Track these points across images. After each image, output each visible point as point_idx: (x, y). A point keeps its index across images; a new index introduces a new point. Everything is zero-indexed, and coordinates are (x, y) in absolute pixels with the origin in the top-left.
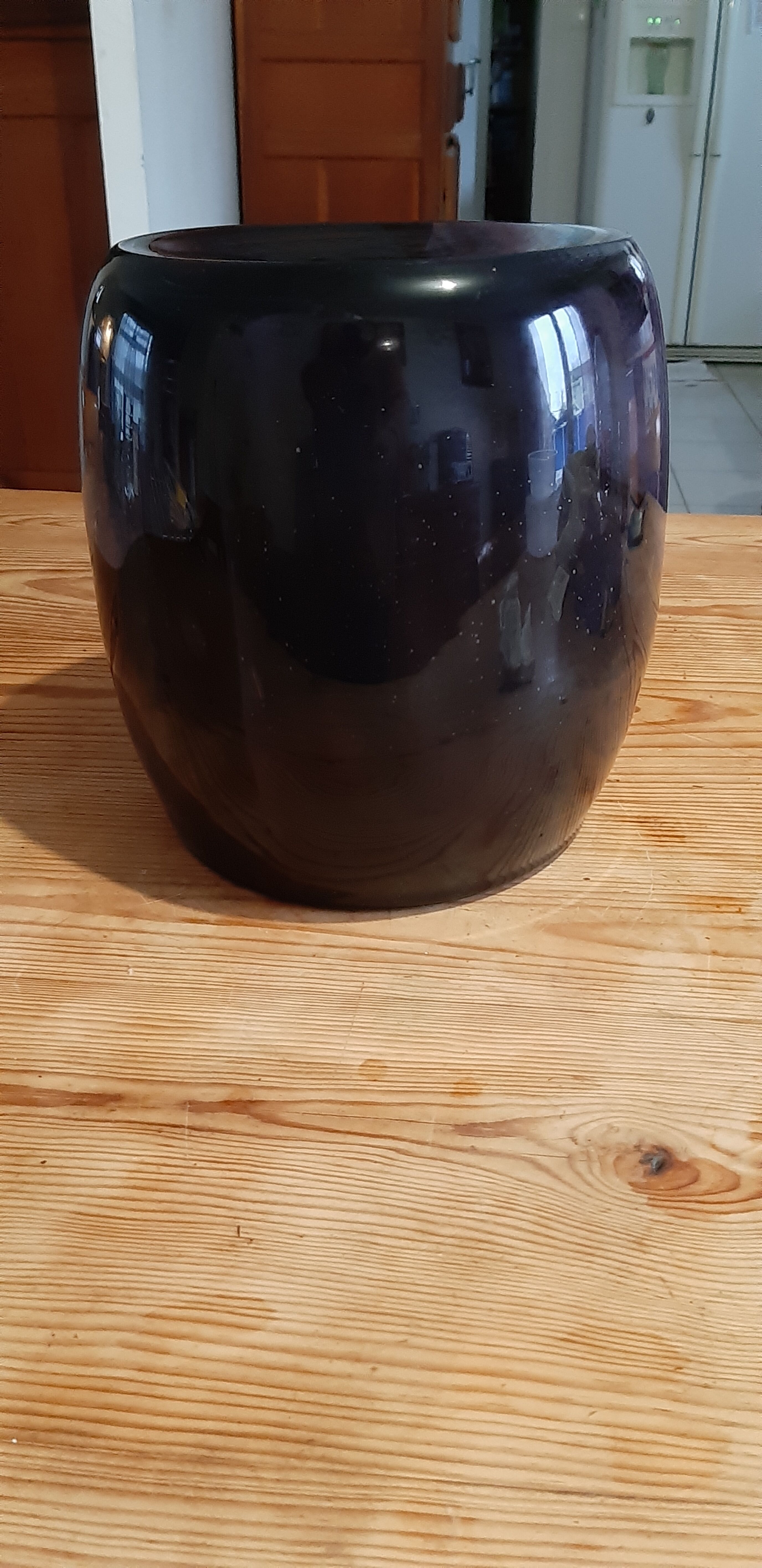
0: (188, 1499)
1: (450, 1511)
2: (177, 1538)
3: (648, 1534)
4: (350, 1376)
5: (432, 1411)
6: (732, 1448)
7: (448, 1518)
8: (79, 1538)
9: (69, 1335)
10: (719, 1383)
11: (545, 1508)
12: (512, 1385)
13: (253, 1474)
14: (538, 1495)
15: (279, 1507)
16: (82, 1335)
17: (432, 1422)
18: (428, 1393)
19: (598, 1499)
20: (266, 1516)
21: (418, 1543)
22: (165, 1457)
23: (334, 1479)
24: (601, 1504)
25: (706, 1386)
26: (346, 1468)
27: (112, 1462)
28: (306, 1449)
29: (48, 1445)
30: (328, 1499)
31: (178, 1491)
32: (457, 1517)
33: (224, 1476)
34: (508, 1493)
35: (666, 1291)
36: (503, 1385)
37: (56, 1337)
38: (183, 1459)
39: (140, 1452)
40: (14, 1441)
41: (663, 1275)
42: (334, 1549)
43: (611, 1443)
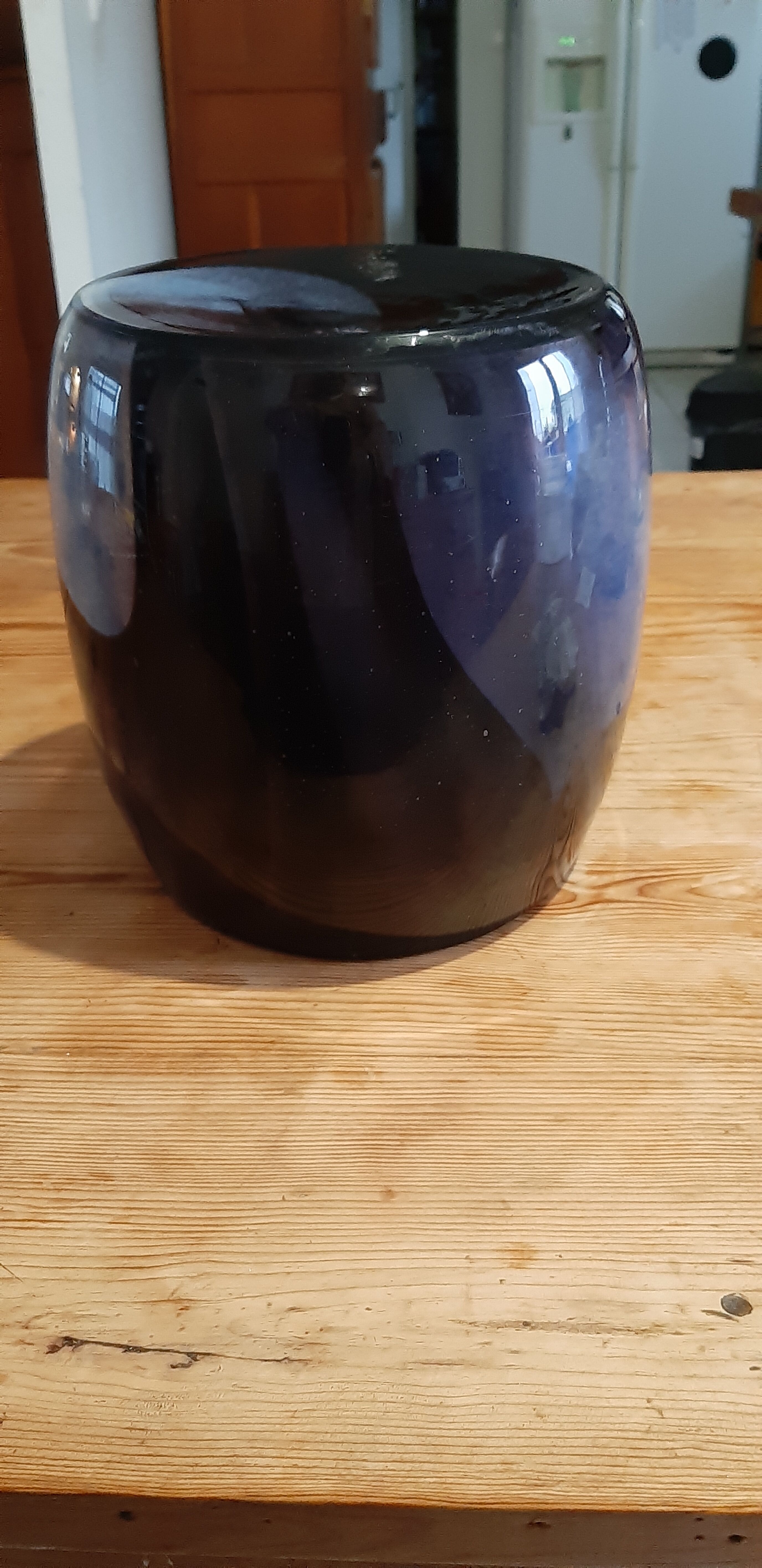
0: (190, 1074)
1: (367, 1069)
2: (184, 1092)
3: (499, 1073)
4: (299, 1010)
5: (355, 1023)
6: (558, 1030)
7: (367, 1073)
8: (117, 1097)
9: (102, 1000)
10: (551, 1000)
11: (430, 1064)
12: (409, 1008)
13: (235, 1059)
14: (426, 1059)
15: (252, 1074)
16: (110, 1000)
17: (355, 1028)
18: (353, 1014)
19: (467, 1059)
20: (244, 1079)
21: (346, 1085)
22: (173, 1055)
23: (290, 1059)
24: (469, 1061)
25: (543, 1001)
26: (296, 1053)
27: (138, 1060)
28: (270, 1046)
29: (91, 1055)
30: (285, 1068)
31: (184, 1071)
32: (371, 1072)
33: (214, 1062)
34: (406, 1059)
35: (520, 956)
36: (404, 1008)
37: (91, 1002)
38: (185, 1055)
39: (156, 1054)
40: (68, 1054)
41: (518, 948)
42: (290, 1091)
43: (476, 1032)
